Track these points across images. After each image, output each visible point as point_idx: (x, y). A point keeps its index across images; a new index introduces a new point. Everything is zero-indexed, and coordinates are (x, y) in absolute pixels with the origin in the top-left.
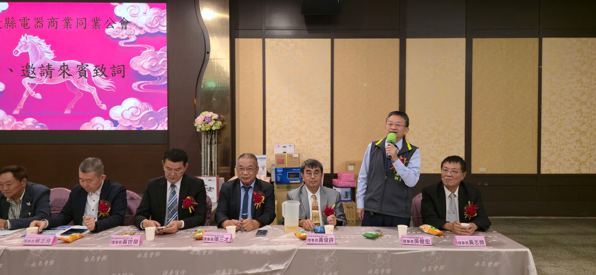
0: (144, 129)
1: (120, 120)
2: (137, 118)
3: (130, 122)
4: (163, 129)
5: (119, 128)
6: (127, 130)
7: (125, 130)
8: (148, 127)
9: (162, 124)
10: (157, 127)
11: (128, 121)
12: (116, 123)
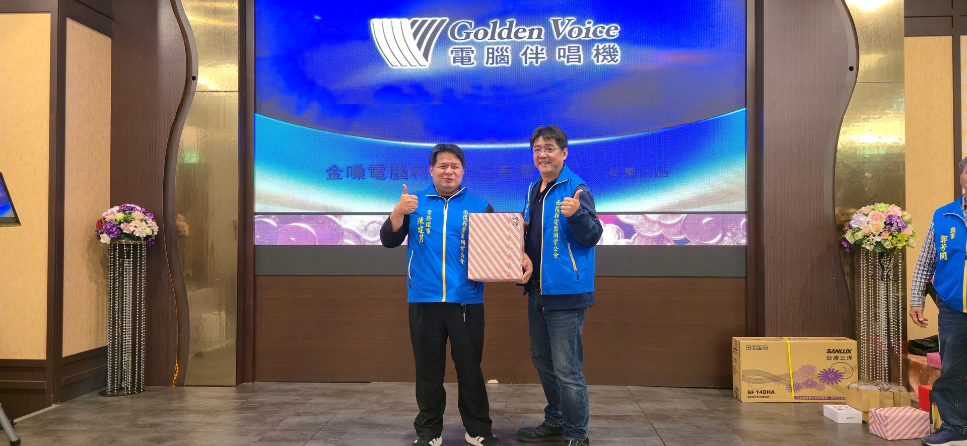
0: (693, 243)
1: (637, 224)
2: (676, 221)
3: (659, 227)
4: (736, 244)
5: (635, 241)
6: (654, 244)
7: (649, 244)
8: (701, 239)
9: (732, 232)
10: (722, 240)
11: (656, 226)
12: (628, 231)
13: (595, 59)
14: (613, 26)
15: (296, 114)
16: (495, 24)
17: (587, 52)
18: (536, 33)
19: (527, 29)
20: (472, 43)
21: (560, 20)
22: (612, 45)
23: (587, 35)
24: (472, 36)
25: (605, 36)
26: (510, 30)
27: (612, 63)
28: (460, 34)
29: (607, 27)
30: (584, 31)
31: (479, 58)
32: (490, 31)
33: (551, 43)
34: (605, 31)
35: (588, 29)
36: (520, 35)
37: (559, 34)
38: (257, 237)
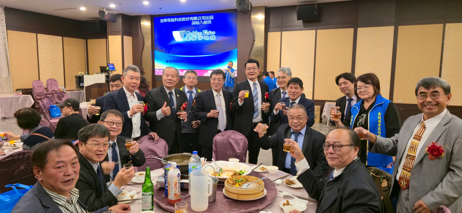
13: (211, 39)
14: (214, 32)
15: (161, 50)
16: (193, 32)
17: (209, 37)
18: (200, 33)
19: (199, 33)
20: (190, 36)
21: (205, 31)
22: (214, 36)
23: (209, 34)
24: (190, 35)
25: (212, 34)
26: (196, 33)
27: (214, 39)
28: (188, 34)
29: (213, 32)
30: (209, 33)
31: (191, 39)
32: (193, 33)
33: (203, 35)
34: (212, 33)
35: (210, 33)
36: (198, 34)
37: (204, 34)
38: (155, 73)
